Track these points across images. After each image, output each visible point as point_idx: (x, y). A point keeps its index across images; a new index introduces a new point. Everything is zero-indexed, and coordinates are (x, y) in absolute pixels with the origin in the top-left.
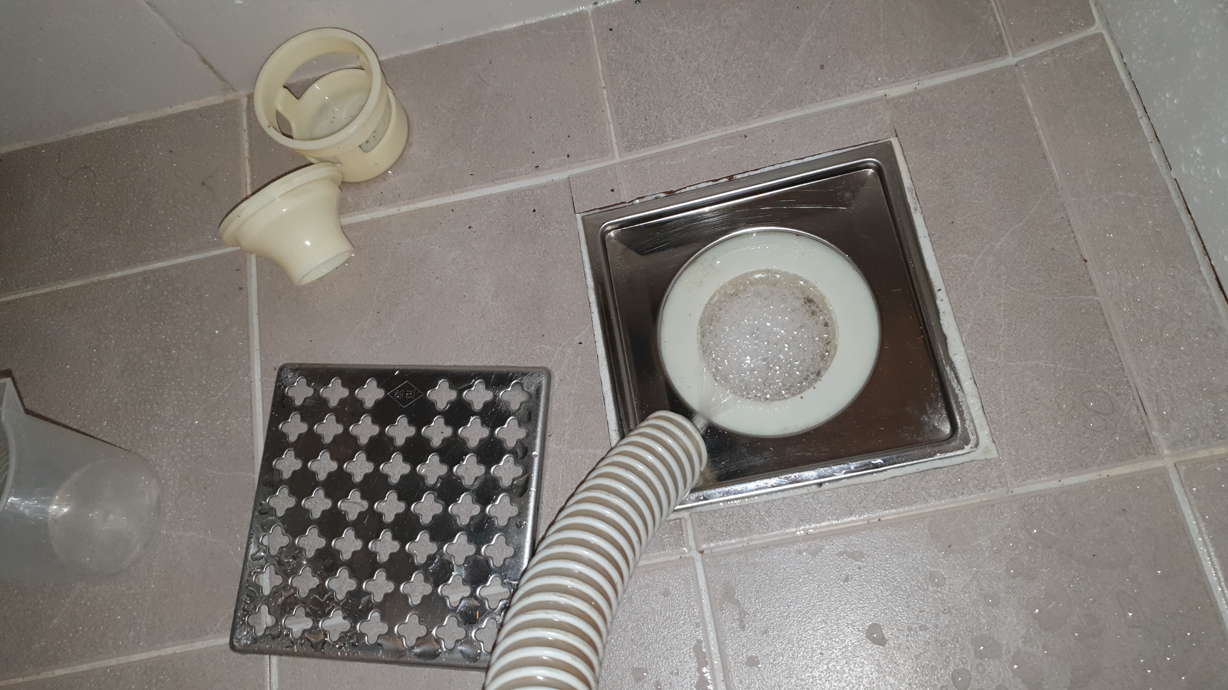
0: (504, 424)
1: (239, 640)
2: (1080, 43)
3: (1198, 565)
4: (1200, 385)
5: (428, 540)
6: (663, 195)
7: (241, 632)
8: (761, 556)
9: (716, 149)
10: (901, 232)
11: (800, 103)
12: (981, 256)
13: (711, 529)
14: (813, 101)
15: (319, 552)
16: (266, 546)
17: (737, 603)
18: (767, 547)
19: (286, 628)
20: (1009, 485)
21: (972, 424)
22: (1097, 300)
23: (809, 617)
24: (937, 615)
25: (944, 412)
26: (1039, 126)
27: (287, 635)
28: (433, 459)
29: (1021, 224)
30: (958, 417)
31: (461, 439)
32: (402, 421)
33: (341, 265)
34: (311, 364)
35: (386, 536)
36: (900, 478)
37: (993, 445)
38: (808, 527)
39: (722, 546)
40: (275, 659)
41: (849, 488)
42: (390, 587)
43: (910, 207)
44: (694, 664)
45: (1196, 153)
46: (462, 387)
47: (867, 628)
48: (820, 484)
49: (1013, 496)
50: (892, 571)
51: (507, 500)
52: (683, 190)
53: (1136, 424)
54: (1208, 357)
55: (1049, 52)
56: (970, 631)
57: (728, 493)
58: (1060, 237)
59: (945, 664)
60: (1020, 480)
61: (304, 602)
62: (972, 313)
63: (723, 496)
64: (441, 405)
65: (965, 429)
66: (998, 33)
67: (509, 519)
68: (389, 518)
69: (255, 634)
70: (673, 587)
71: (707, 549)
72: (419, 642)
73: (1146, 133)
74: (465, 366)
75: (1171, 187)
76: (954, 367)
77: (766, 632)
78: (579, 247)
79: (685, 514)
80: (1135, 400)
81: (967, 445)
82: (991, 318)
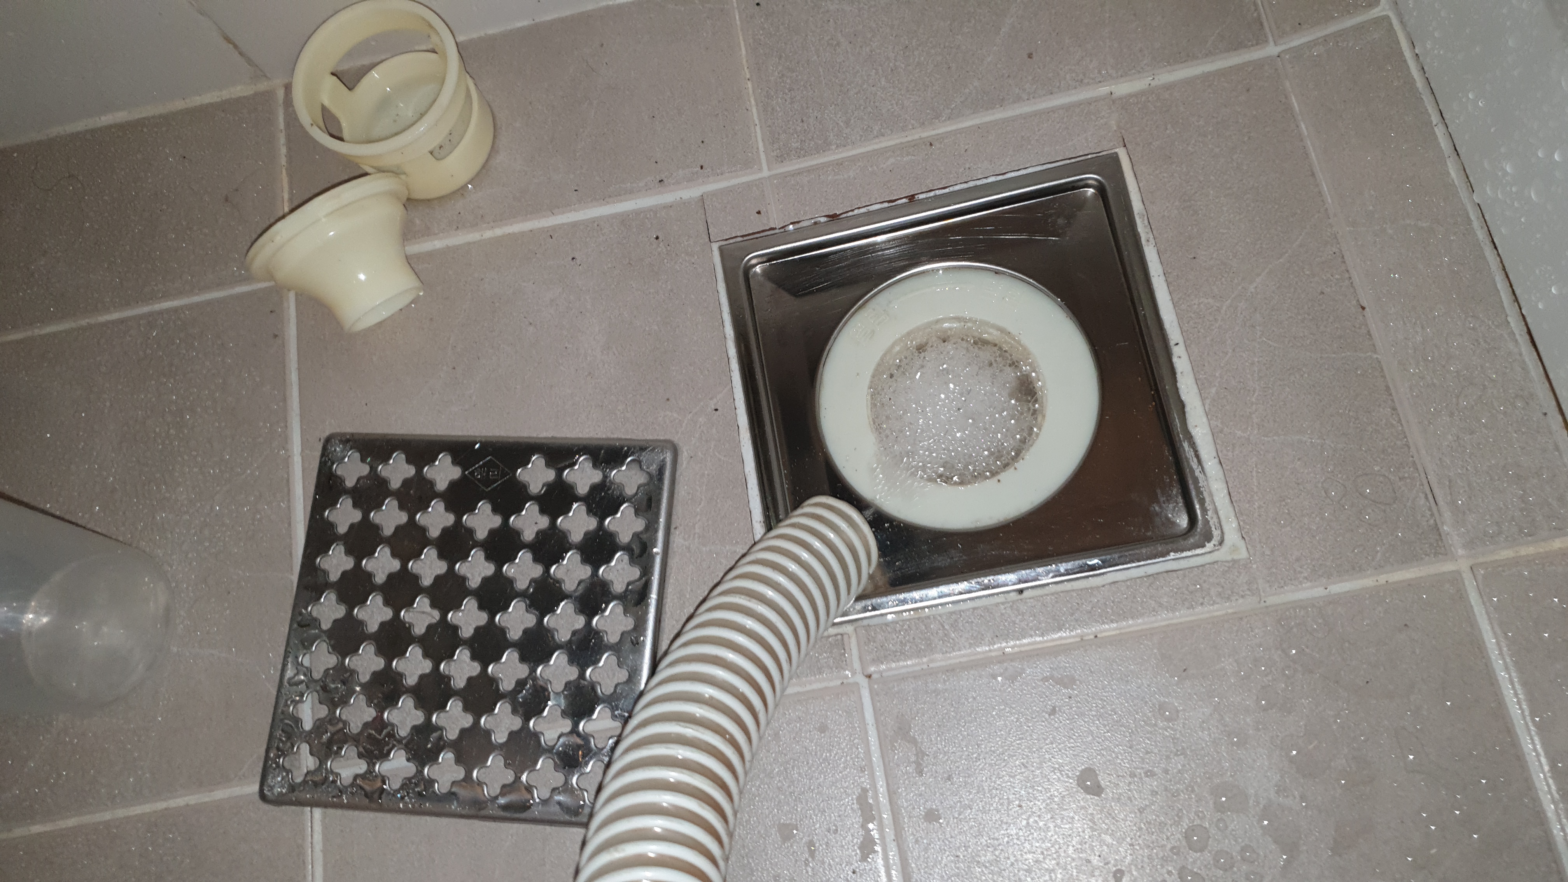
0: (616, 513)
1: (271, 788)
2: (1360, 28)
3: (1497, 695)
4: (1504, 467)
5: (517, 661)
6: (823, 220)
7: (274, 777)
8: (945, 681)
9: (892, 160)
10: (1129, 270)
11: (1002, 102)
12: (1229, 301)
13: (882, 647)
14: (1018, 99)
15: (375, 675)
16: (307, 668)
17: (914, 741)
18: (953, 670)
19: (332, 772)
20: (1262, 594)
21: (1215, 516)
22: (1377, 358)
23: (1004, 760)
24: (1168, 757)
25: (1180, 500)
26: (1306, 134)
27: (334, 782)
28: (524, 557)
29: (1281, 260)
30: (1197, 506)
31: (560, 531)
32: (484, 507)
33: (407, 306)
34: (367, 434)
35: (462, 655)
36: (1123, 584)
37: (1243, 541)
38: (1004, 644)
39: (895, 669)
40: (318, 812)
41: (1056, 596)
42: (467, 721)
43: (1140, 238)
44: (855, 820)
45: (1506, 170)
46: (563, 465)
47: (1078, 774)
48: (1021, 591)
49: (1267, 607)
50: (1111, 701)
51: (620, 609)
52: (850, 214)
53: (1423, 516)
54: (1516, 432)
55: (1320, 41)
56: (1209, 778)
57: (904, 602)
58: (1332, 278)
59: (1176, 819)
60: (1276, 587)
61: (355, 740)
62: (1217, 374)
63: (897, 605)
64: (535, 488)
65: (1206, 522)
66: (1255, 15)
67: (622, 634)
68: (467, 632)
69: (293, 781)
70: (832, 720)
71: (875, 672)
72: (505, 790)
73: (1442, 145)
74: (566, 438)
75: (1473, 215)
76: (1194, 443)
77: (949, 778)
78: (714, 285)
79: (849, 629)
80: (1423, 485)
81: (1208, 542)
82: (1242, 380)
